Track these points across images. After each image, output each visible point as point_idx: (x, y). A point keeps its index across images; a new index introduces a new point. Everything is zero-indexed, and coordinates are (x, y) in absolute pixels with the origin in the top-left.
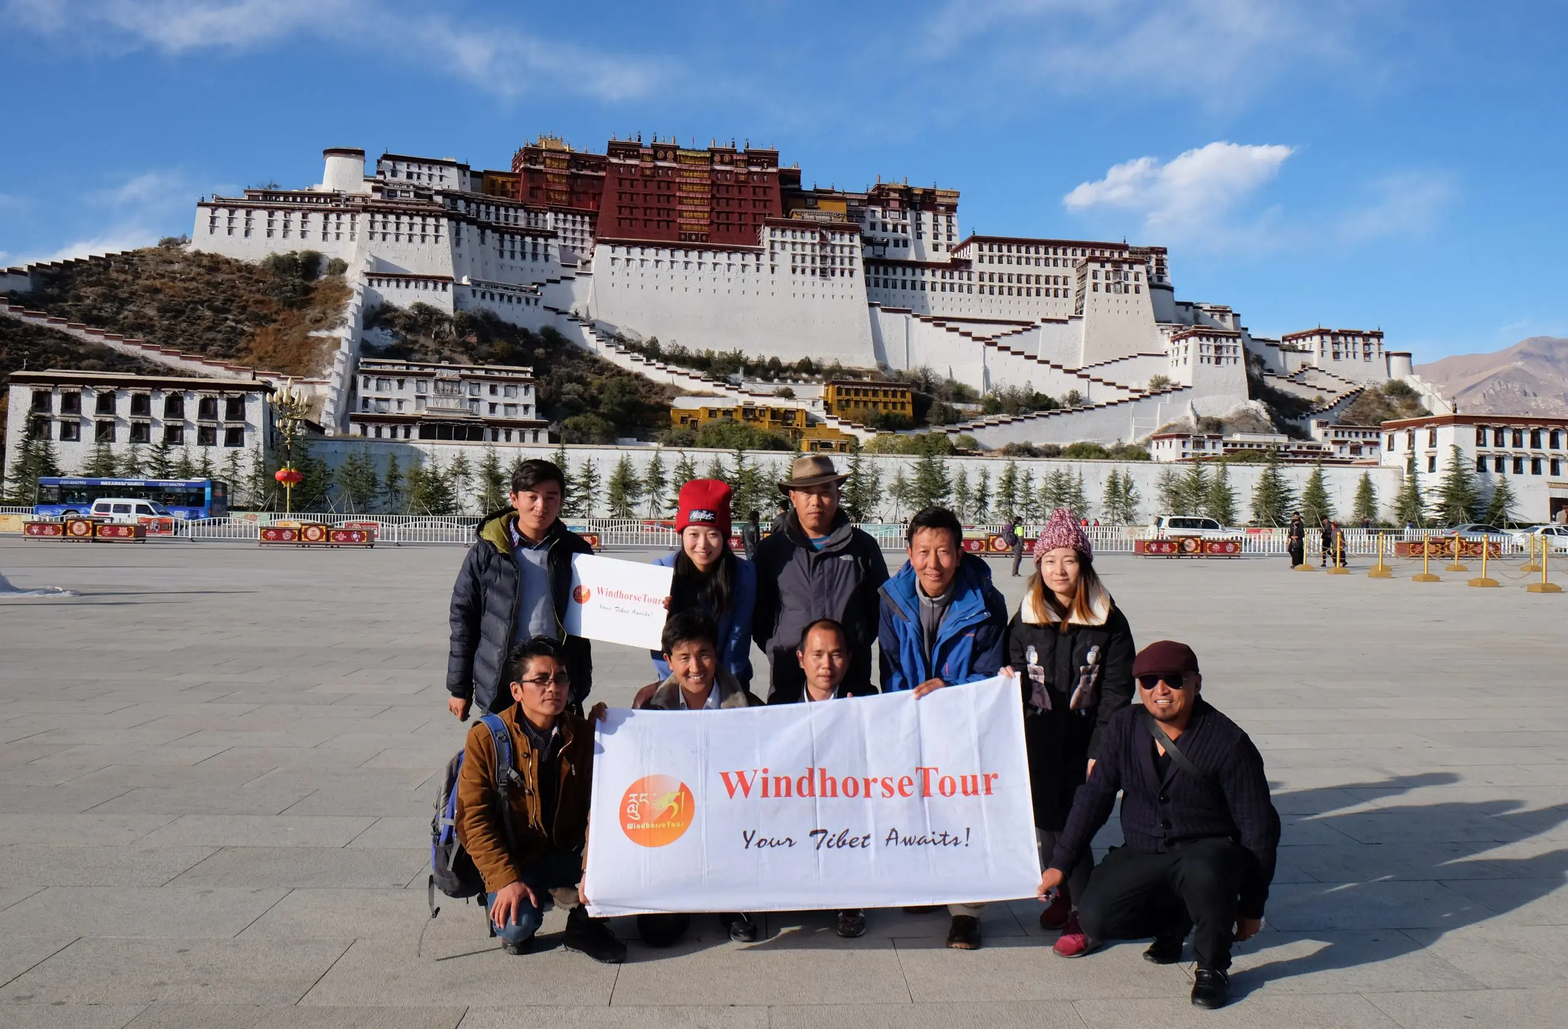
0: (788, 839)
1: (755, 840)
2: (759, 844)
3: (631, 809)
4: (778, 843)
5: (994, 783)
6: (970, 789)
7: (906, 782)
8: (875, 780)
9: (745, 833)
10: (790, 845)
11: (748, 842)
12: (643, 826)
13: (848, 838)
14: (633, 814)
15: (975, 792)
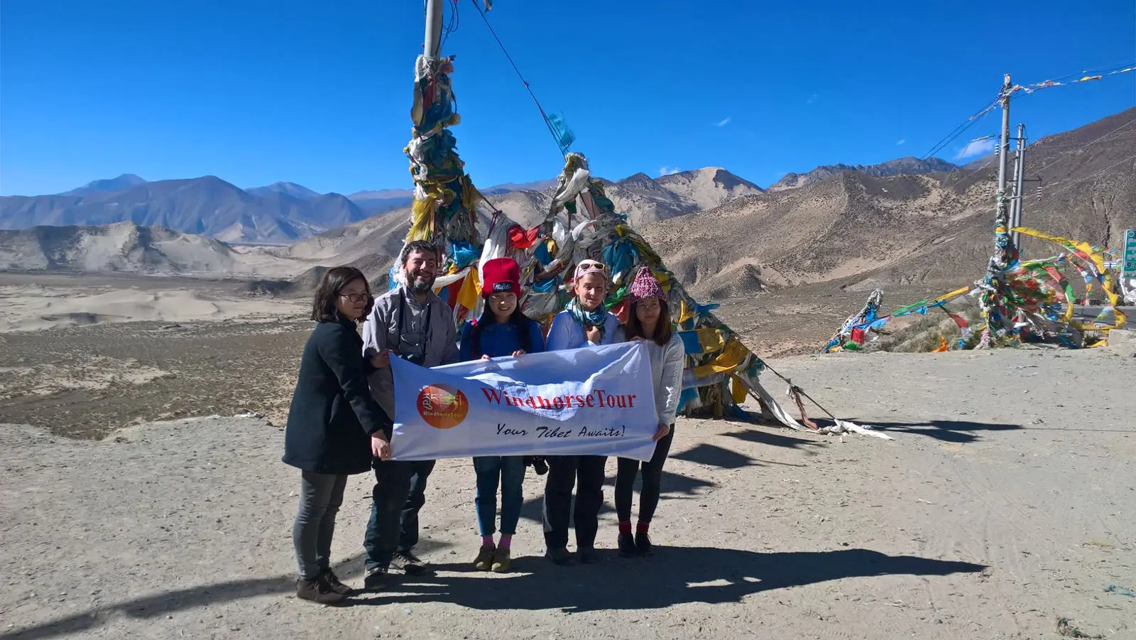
0: (524, 431)
1: (504, 429)
2: (505, 433)
3: (425, 402)
4: (517, 433)
5: (634, 401)
6: (622, 405)
7: (590, 398)
8: (572, 397)
9: (499, 425)
10: (524, 434)
11: (500, 430)
12: (435, 414)
13: (558, 432)
14: (428, 406)
15: (624, 406)
